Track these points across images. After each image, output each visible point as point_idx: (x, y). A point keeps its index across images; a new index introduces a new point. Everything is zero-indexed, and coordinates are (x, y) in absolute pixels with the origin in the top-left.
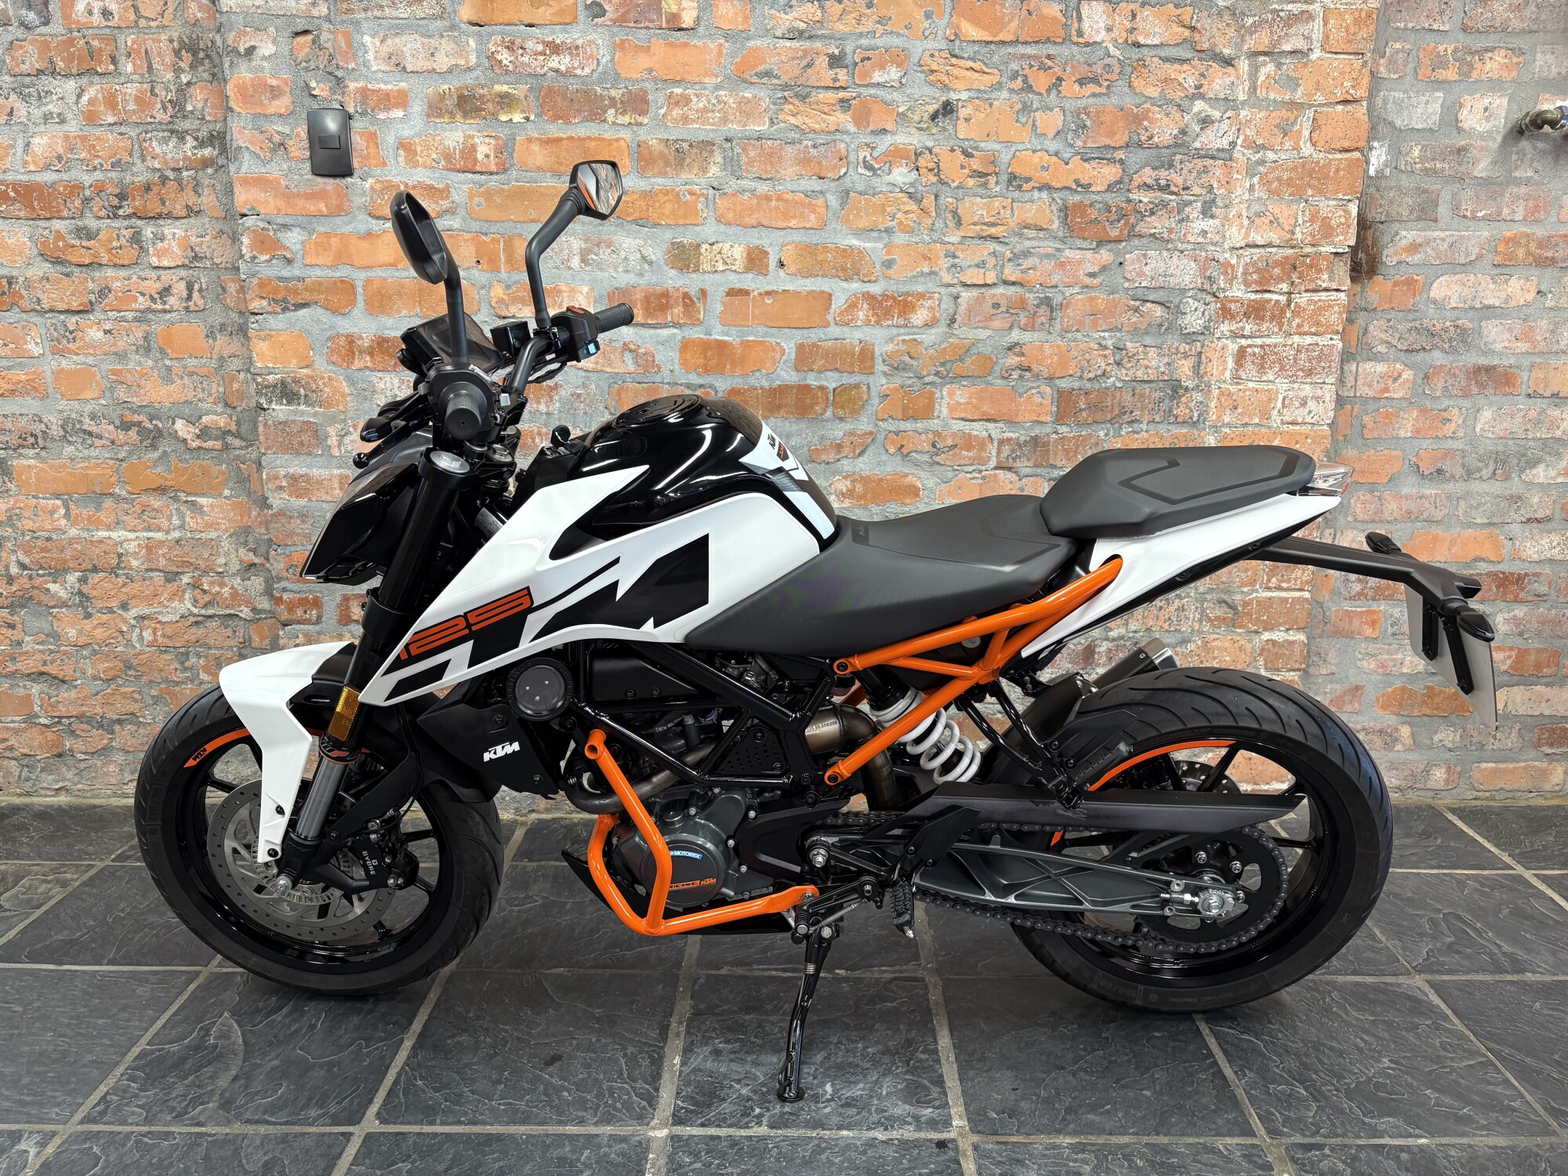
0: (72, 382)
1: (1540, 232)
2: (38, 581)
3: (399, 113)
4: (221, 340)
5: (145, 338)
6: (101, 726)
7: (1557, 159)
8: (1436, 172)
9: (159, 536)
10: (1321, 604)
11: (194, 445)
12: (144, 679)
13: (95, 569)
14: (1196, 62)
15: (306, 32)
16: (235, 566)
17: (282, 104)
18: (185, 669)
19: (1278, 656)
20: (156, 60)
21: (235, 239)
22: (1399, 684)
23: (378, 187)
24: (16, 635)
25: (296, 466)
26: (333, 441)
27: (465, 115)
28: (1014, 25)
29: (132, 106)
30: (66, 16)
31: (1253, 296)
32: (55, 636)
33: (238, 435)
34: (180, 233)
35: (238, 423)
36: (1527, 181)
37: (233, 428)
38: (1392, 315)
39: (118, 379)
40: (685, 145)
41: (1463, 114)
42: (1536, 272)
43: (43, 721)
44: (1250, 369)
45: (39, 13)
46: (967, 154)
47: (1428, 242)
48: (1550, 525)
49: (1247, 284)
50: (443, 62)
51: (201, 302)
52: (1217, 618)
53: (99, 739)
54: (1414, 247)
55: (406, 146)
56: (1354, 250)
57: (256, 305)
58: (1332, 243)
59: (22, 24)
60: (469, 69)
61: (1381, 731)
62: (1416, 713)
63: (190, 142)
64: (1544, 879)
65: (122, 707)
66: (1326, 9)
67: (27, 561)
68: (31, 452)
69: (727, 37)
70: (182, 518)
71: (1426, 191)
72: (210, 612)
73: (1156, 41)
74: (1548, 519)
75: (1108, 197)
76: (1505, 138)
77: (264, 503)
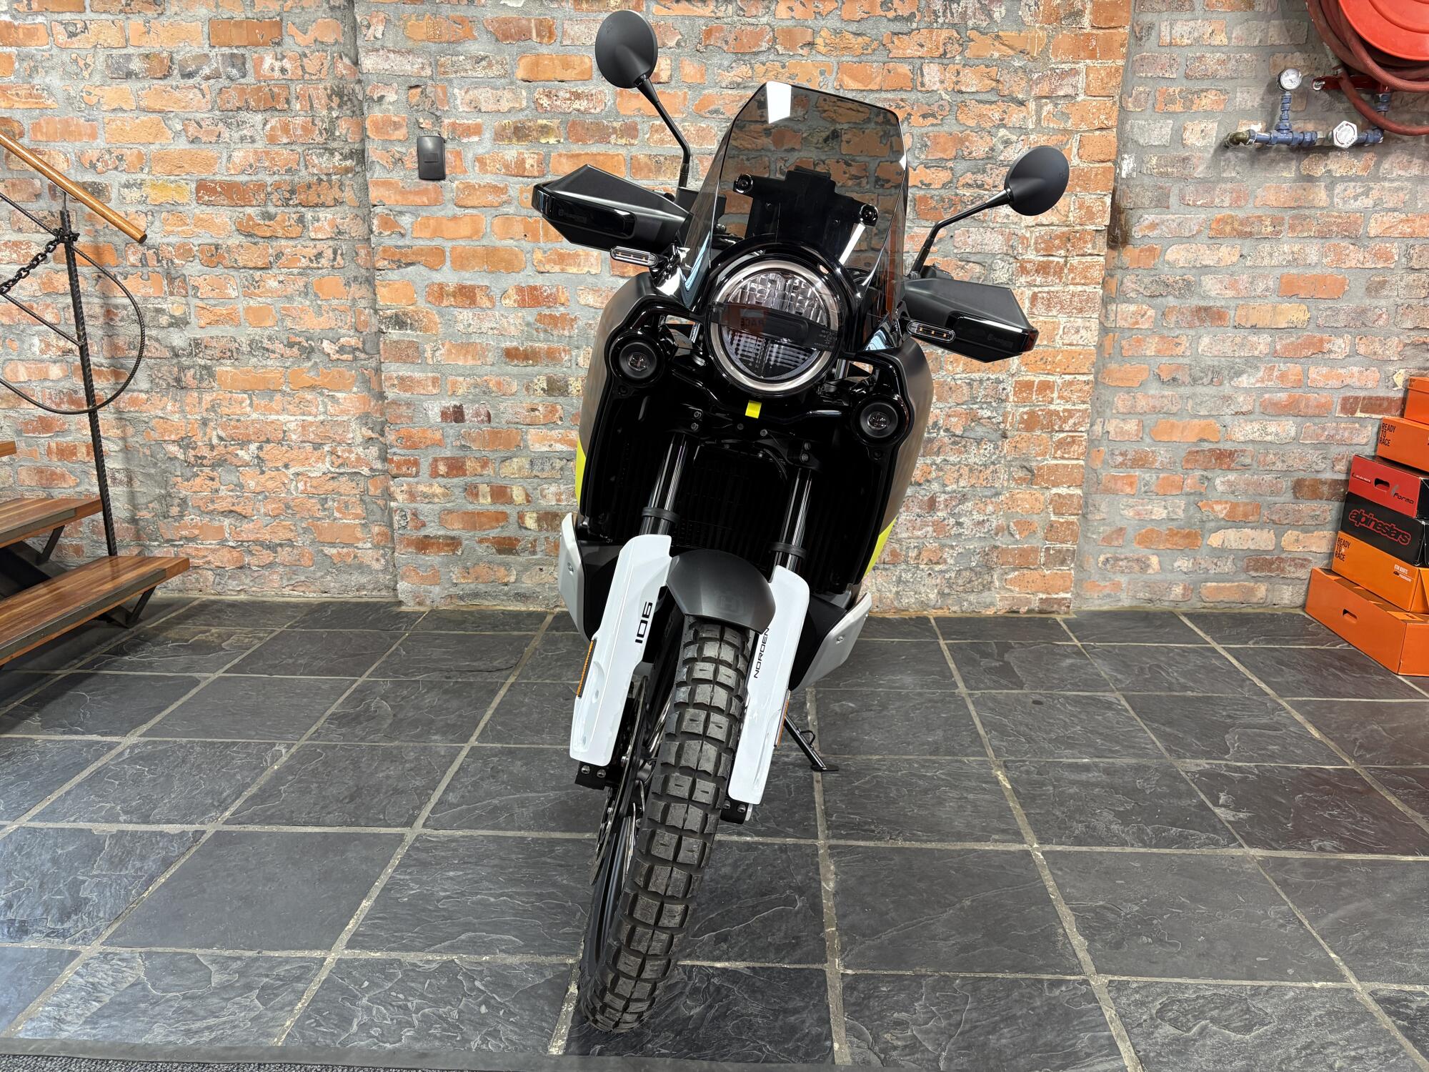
0: (257, 316)
1: (1241, 214)
2: (230, 449)
3: (475, 139)
4: (354, 287)
5: (305, 286)
6: (269, 547)
7: (1252, 164)
8: (1167, 174)
9: (310, 419)
10: (1095, 471)
11: (335, 357)
12: (298, 516)
13: (268, 441)
14: (1000, 103)
15: (417, 86)
16: (359, 439)
17: (401, 134)
18: (325, 510)
19: (1062, 505)
20: (315, 102)
21: (367, 219)
22: (1149, 527)
23: (461, 186)
24: (216, 485)
25: (404, 371)
26: (428, 354)
27: (518, 140)
28: (878, 79)
29: (299, 132)
30: (257, 72)
31: (1042, 259)
32: (241, 486)
33: (363, 351)
34: (330, 216)
35: (364, 343)
36: (1232, 180)
37: (360, 346)
38: (1140, 271)
39: (286, 313)
40: (662, 159)
41: (1187, 135)
42: (1239, 242)
43: (231, 544)
44: (1040, 308)
45: (239, 70)
46: (849, 165)
47: (1163, 222)
48: (1252, 417)
49: (1037, 250)
50: (505, 106)
51: (342, 262)
52: (1020, 478)
53: (267, 556)
54: (1153, 226)
55: (480, 160)
56: (1109, 227)
57: (380, 264)
58: (1094, 223)
59: (229, 77)
60: (522, 110)
61: (1138, 560)
62: (1161, 547)
63: (337, 156)
64: (1228, 650)
65: (282, 535)
66: (1088, 67)
67: (223, 434)
68: (228, 362)
69: (690, 87)
70: (325, 406)
71: (1161, 188)
72: (342, 470)
73: (974, 90)
74: (1250, 412)
75: (943, 192)
76: (1216, 151)
77: (381, 396)
